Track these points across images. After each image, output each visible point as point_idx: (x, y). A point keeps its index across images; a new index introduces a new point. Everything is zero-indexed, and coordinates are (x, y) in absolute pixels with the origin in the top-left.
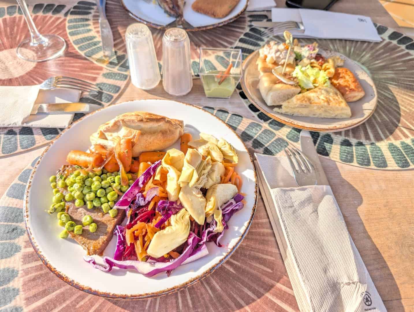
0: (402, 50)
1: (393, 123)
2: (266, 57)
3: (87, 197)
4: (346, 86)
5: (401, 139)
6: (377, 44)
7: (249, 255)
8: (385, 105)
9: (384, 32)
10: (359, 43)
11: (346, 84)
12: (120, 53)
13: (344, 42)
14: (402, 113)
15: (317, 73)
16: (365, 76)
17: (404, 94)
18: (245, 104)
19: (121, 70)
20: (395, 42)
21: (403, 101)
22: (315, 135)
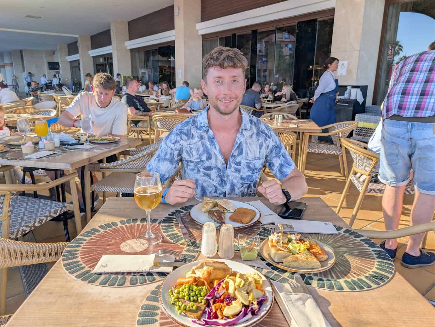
0: (352, 238)
1: (347, 272)
2: (272, 240)
3: (192, 294)
4: (317, 252)
5: (351, 278)
6: (336, 235)
7: (273, 324)
8: (342, 263)
9: (341, 230)
10: (326, 235)
11: (316, 251)
12: (192, 241)
13: (317, 235)
14: (351, 267)
15: (300, 246)
16: (328, 249)
17: (353, 258)
18: (263, 263)
19: (195, 248)
20: (347, 234)
21: (352, 262)
22: (303, 276)
